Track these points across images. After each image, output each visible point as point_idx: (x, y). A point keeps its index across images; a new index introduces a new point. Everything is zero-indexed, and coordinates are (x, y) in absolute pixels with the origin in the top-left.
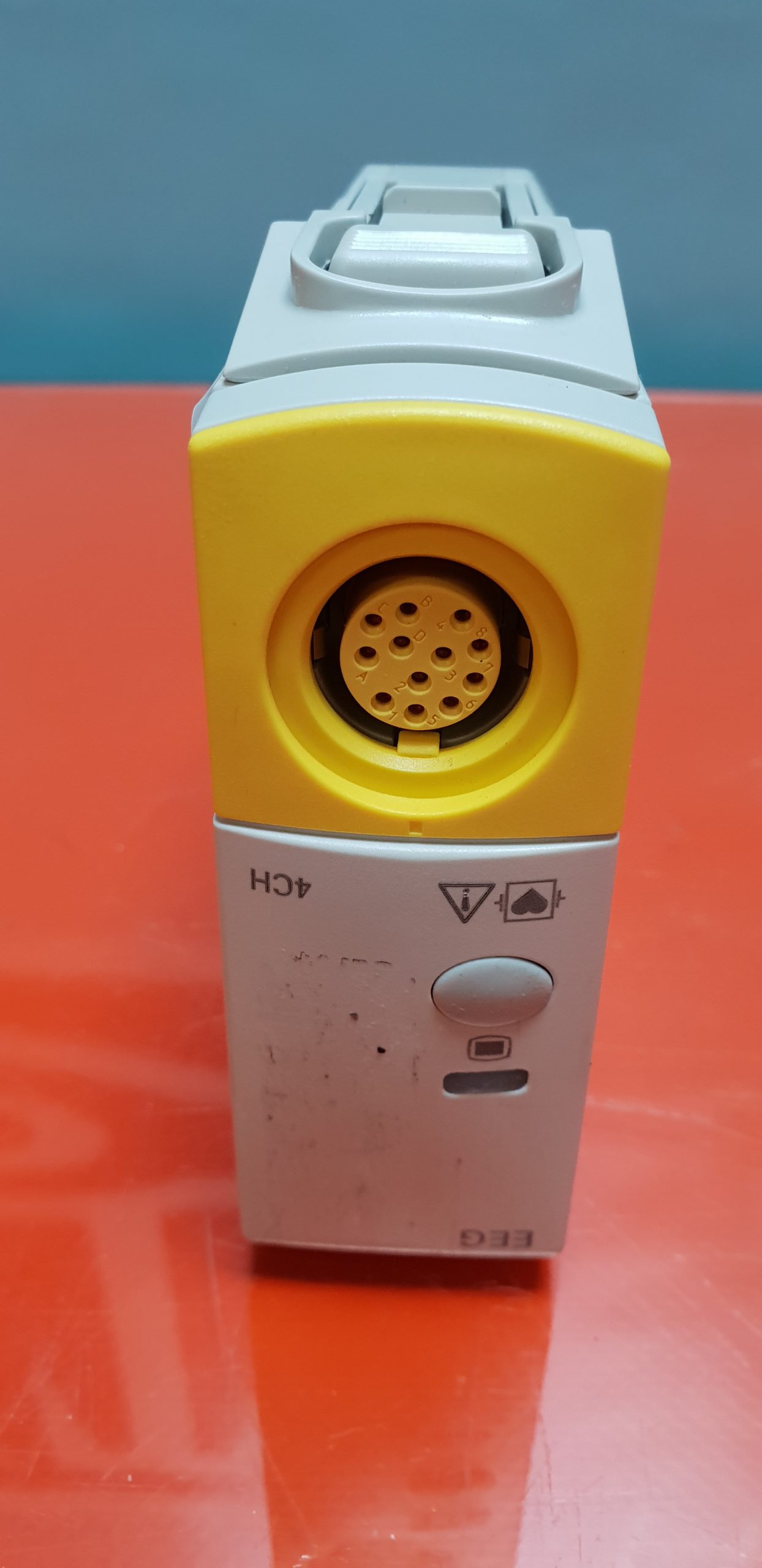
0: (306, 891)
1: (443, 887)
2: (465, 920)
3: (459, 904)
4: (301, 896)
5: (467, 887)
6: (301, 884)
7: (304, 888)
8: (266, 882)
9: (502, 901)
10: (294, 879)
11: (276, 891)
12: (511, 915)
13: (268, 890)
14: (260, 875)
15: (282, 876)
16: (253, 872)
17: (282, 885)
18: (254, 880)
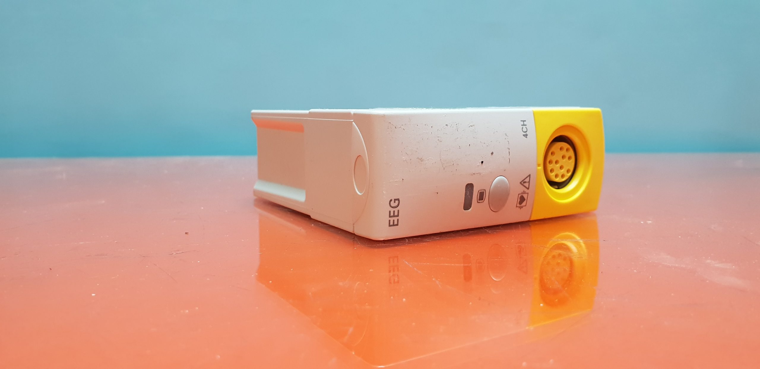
0: (525, 137)
1: (530, 176)
2: (521, 183)
3: (525, 181)
4: (524, 135)
5: (529, 182)
6: (527, 135)
7: (525, 136)
8: (524, 125)
9: (524, 192)
10: (527, 133)
11: (523, 128)
12: (520, 196)
13: (522, 125)
14: (525, 123)
15: (527, 129)
16: (525, 121)
17: (525, 130)
18: (524, 121)
